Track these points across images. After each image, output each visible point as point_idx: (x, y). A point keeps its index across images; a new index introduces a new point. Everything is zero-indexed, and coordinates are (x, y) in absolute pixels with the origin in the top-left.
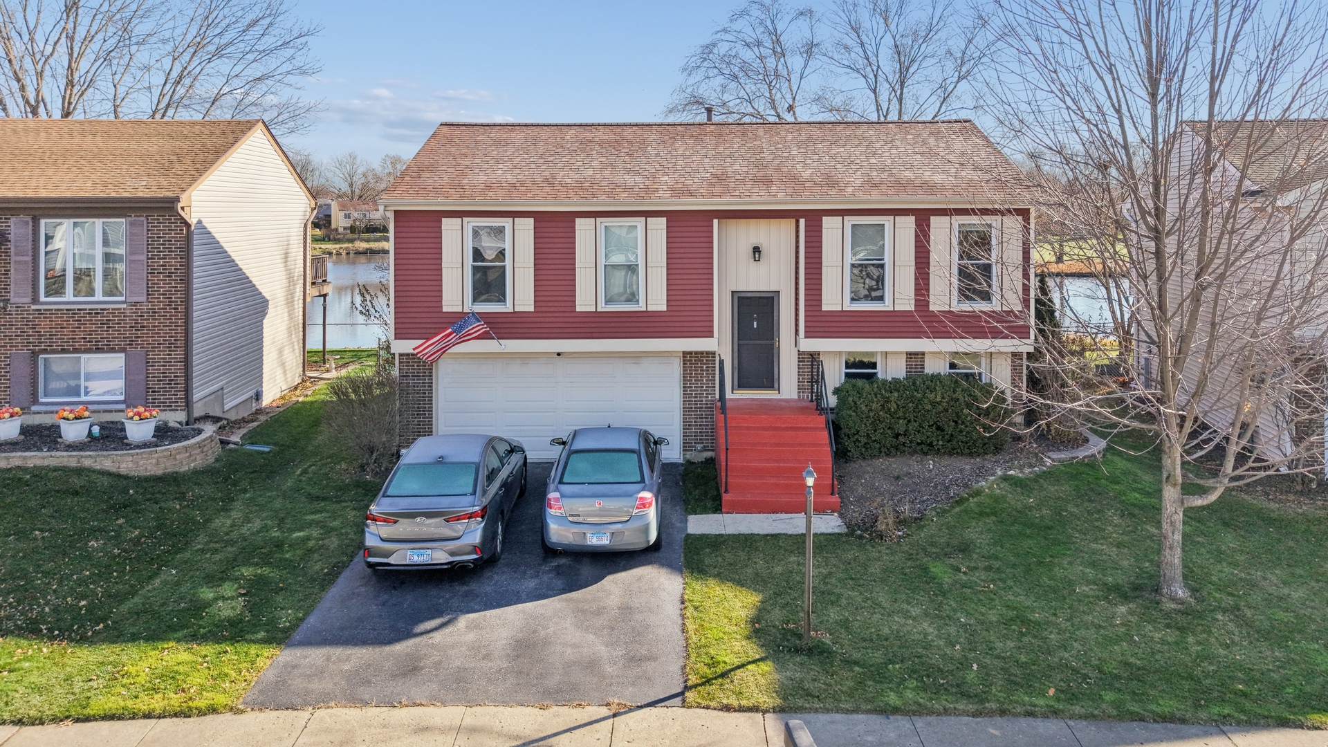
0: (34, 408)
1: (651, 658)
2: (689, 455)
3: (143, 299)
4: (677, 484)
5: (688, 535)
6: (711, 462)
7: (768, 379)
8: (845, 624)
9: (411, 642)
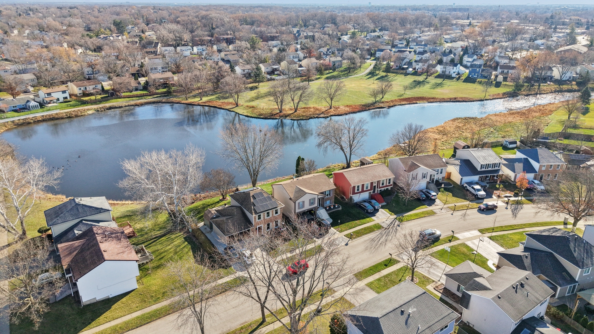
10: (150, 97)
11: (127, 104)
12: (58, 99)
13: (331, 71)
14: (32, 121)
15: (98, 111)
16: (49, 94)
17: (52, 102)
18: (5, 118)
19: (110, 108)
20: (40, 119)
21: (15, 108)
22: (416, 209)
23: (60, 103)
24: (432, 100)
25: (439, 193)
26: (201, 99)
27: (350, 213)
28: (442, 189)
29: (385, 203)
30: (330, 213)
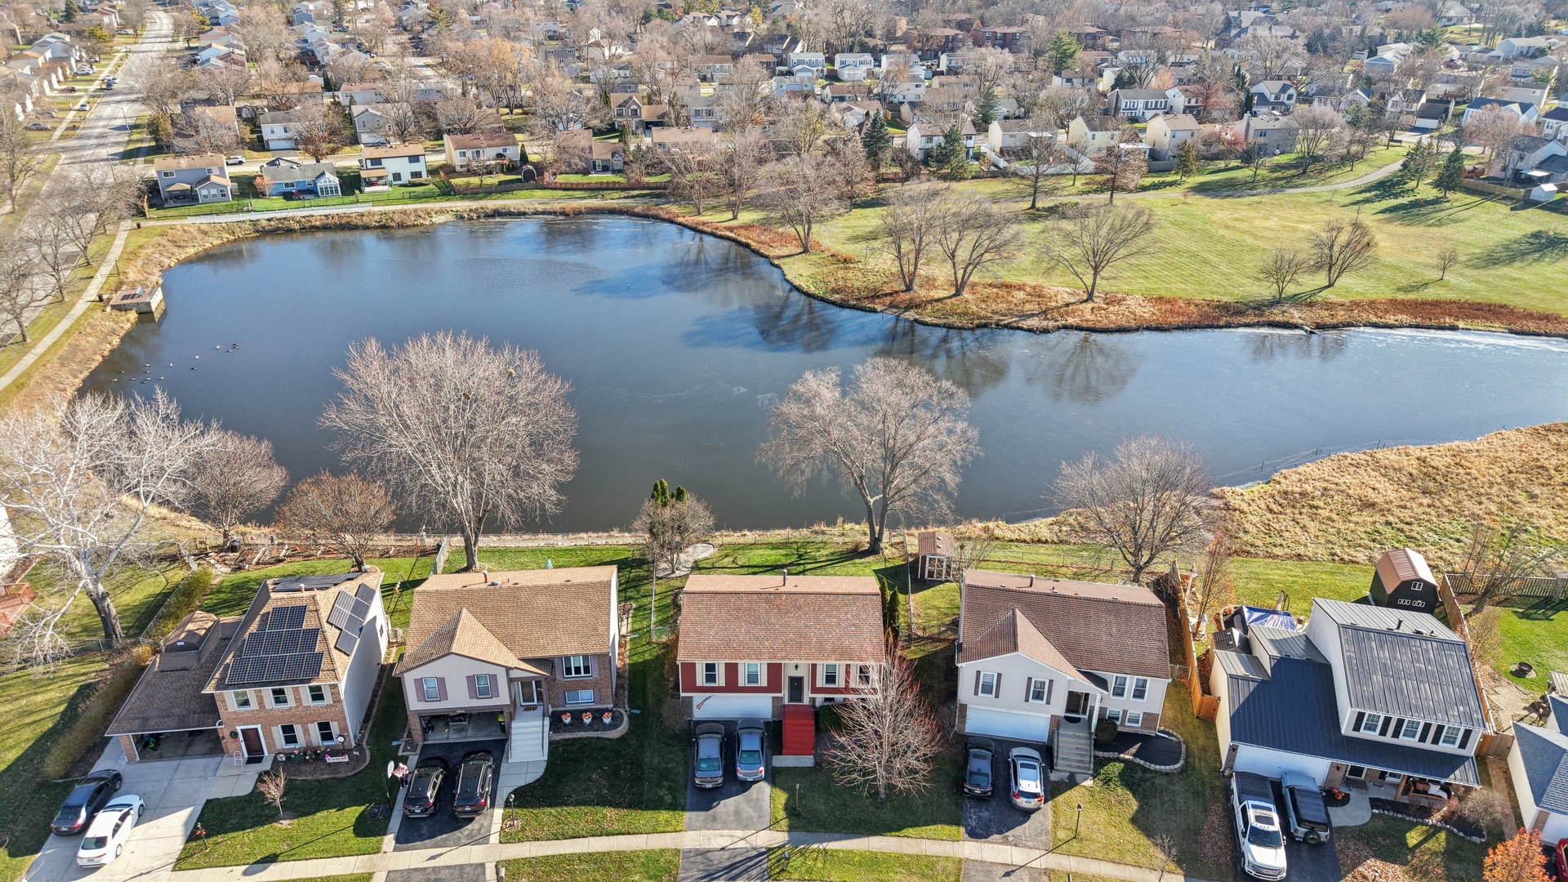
0: (567, 706)
1: (763, 816)
3: (598, 676)
4: (770, 737)
5: (773, 767)
6: (780, 722)
7: (800, 699)
8: (805, 806)
9: (712, 810)
10: (616, 195)
11: (540, 208)
12: (397, 176)
13: (1234, 163)
14: (297, 227)
15: (462, 218)
16: (376, 162)
17: (381, 182)
18: (248, 211)
19: (497, 213)
20: (318, 223)
21: (289, 189)
22: (905, 832)
23: (402, 186)
24: (1531, 325)
25: (1089, 783)
26: (735, 218)
27: (632, 763)
28: (1115, 768)
29: (807, 761)
30: (558, 742)
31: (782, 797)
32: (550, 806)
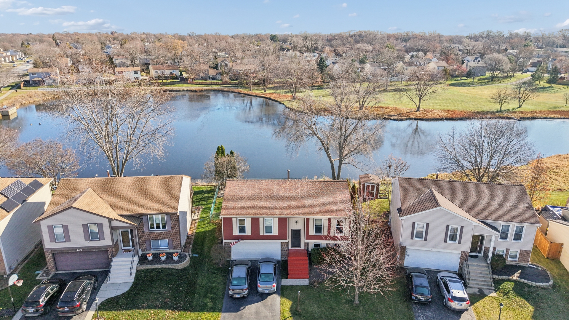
0: (151, 250)
1: (275, 316)
2: (282, 259)
3: (171, 230)
4: (280, 268)
5: (282, 286)
6: (287, 260)
7: (299, 245)
8: (304, 309)
9: (240, 312)
10: (217, 86)
13: (463, 78)
16: (120, 73)
25: (494, 294)
26: (265, 92)
27: (189, 283)
28: (509, 286)
29: (305, 282)
30: (142, 271)
31: (288, 304)
32: (128, 309)
